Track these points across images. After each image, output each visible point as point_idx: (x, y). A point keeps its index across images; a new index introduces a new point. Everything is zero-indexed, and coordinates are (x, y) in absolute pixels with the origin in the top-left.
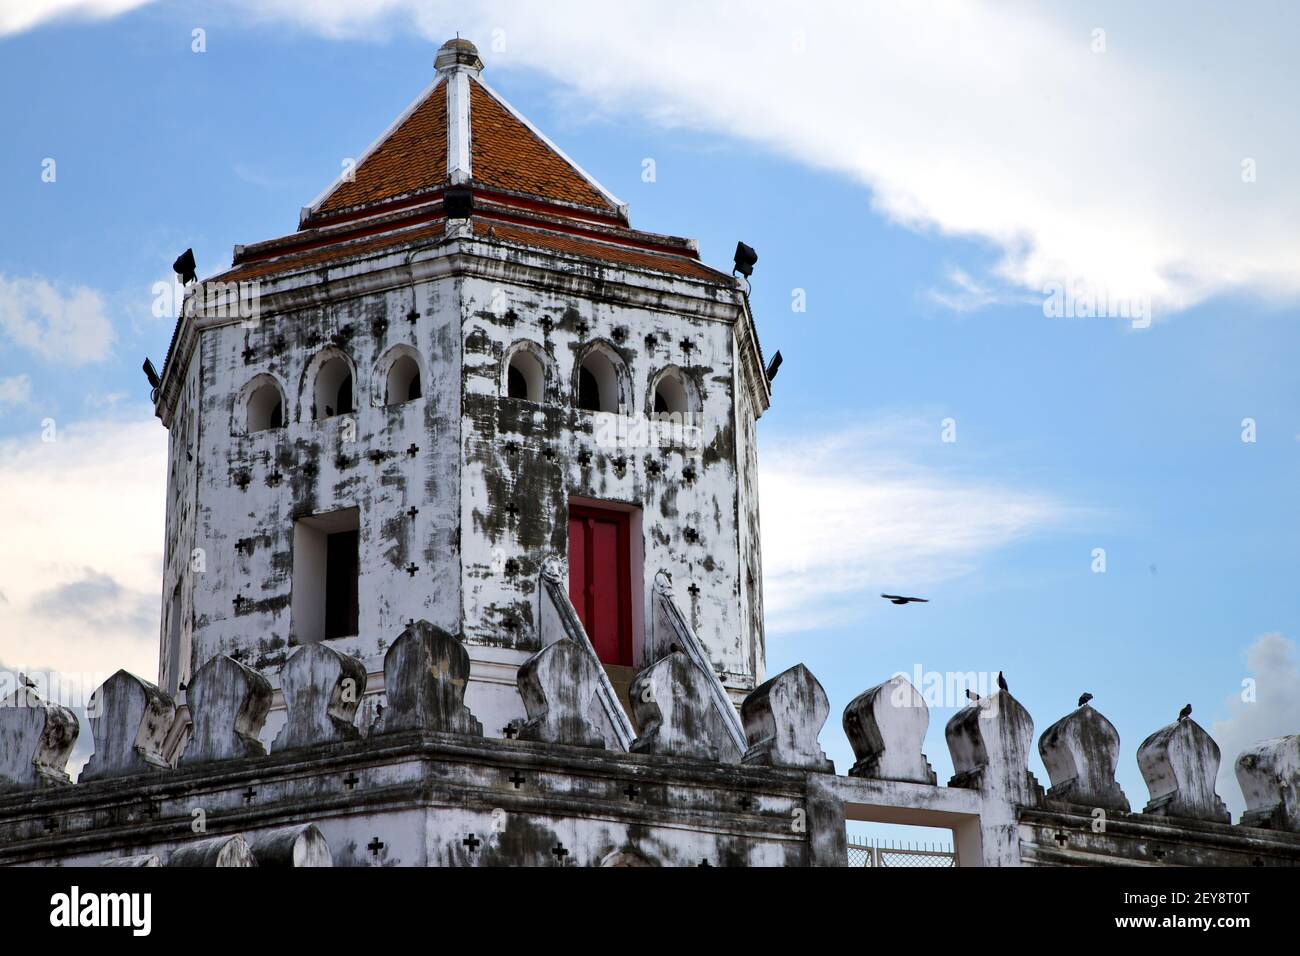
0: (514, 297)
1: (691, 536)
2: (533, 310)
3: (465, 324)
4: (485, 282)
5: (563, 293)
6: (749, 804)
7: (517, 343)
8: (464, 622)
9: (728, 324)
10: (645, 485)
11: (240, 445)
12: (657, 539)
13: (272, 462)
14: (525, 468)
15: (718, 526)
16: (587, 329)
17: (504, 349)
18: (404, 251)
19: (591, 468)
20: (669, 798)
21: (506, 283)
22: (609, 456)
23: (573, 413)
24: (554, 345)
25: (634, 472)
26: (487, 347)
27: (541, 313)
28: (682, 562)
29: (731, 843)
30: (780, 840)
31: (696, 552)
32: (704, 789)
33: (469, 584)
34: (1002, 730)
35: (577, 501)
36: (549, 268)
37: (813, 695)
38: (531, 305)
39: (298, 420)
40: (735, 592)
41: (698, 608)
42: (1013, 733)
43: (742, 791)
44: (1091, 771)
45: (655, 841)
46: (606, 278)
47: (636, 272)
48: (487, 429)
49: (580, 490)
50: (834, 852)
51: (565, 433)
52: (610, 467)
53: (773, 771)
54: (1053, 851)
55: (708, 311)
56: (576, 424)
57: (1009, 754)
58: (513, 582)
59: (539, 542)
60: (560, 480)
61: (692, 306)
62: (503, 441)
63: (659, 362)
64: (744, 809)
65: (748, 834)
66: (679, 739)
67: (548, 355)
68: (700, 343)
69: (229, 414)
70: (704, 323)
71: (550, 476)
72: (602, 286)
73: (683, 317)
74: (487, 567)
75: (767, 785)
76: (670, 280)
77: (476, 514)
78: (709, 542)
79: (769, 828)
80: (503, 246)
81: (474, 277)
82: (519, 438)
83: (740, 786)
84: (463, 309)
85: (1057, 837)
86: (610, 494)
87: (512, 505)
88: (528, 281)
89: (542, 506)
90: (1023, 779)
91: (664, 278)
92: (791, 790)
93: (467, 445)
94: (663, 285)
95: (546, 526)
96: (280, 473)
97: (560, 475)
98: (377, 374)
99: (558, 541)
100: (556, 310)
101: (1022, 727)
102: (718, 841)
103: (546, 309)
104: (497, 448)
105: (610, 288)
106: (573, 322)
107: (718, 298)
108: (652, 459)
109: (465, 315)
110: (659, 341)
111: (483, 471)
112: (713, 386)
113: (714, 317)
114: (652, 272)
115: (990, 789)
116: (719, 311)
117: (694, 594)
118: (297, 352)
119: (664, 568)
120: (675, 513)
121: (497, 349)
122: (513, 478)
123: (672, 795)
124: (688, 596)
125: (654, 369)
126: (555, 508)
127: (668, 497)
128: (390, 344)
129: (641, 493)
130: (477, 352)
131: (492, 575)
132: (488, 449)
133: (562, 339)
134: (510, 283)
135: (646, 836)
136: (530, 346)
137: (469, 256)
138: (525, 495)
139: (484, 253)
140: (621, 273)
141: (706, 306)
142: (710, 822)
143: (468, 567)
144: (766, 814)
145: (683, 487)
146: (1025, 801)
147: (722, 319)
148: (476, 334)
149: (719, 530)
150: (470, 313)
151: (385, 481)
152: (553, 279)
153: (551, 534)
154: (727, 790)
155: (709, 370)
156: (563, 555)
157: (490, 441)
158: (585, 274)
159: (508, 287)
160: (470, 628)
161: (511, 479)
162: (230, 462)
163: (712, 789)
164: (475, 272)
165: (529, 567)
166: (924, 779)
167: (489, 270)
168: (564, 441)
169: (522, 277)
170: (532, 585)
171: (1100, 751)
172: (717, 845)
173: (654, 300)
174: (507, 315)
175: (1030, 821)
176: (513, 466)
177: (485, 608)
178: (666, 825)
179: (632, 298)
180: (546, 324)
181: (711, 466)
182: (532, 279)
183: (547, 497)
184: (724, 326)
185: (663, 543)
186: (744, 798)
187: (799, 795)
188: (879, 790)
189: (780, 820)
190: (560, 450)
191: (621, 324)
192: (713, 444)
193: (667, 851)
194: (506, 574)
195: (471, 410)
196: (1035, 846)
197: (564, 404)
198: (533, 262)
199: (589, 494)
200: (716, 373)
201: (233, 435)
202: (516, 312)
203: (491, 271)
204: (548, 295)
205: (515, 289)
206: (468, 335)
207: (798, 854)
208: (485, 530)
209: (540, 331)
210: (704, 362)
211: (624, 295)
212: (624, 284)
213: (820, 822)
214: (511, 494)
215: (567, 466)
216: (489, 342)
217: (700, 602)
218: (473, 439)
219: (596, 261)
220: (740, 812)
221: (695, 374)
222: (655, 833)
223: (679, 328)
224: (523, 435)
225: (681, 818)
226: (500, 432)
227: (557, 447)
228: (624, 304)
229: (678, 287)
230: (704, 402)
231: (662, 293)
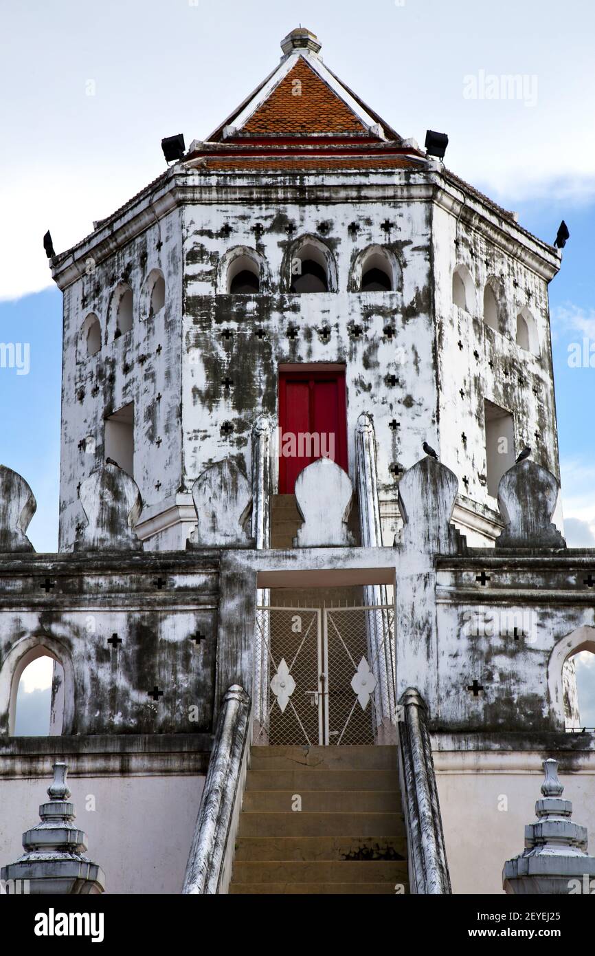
0: (229, 214)
1: (392, 381)
2: (246, 222)
3: (186, 241)
4: (204, 206)
5: (272, 203)
6: (165, 583)
7: (232, 250)
8: (185, 477)
9: (426, 202)
10: (348, 346)
11: (80, 370)
12: (360, 388)
13: (94, 379)
14: (239, 348)
15: (418, 369)
16: (295, 229)
17: (220, 257)
18: (148, 196)
19: (298, 340)
20: (85, 587)
21: (222, 204)
22: (315, 328)
23: (282, 298)
24: (264, 246)
25: (338, 337)
26: (205, 257)
27: (253, 223)
28: (383, 403)
29: (143, 618)
30: (190, 610)
31: (397, 393)
32: (120, 575)
33: (189, 446)
34: (424, 491)
35: (287, 368)
36: (255, 184)
37: (237, 484)
38: (244, 218)
39: (106, 344)
40: (433, 422)
41: (399, 439)
42: (435, 493)
43: (157, 573)
44: (524, 517)
45: (65, 624)
46: (306, 183)
47: (334, 174)
48: (205, 322)
49: (288, 359)
50: (241, 615)
51: (275, 316)
52: (316, 336)
53: (190, 553)
54: (472, 591)
55: (405, 193)
56: (285, 306)
57: (430, 511)
58: (228, 440)
59: (252, 405)
60: (270, 353)
61: (390, 193)
62: (219, 330)
63: (361, 243)
64: (160, 588)
65: (158, 608)
66: (102, 536)
67: (260, 255)
68: (400, 222)
69: (75, 349)
70: (404, 205)
71: (261, 351)
72: (305, 191)
73: (384, 203)
74: (205, 431)
75: (180, 565)
76: (366, 175)
77: (195, 391)
78: (408, 384)
79: (179, 601)
80: (213, 175)
81: (194, 204)
82: (233, 325)
83: (155, 569)
84: (184, 231)
85: (478, 579)
86: (316, 358)
87: (227, 379)
88: (240, 199)
89: (254, 376)
90: (443, 532)
91: (360, 174)
92: (204, 566)
93: (187, 337)
94: (361, 180)
95: (257, 391)
96: (98, 386)
97: (271, 349)
98: (144, 296)
99: (268, 403)
100: (266, 218)
101: (445, 486)
102: (129, 617)
103: (258, 218)
104: (213, 336)
105: (313, 191)
106: (282, 224)
107: (412, 181)
108: (355, 324)
109: (185, 235)
110: (361, 227)
111: (202, 356)
112: (413, 255)
113: (413, 198)
114: (349, 171)
115: (408, 543)
116: (415, 192)
117: (395, 428)
118: (105, 292)
119: (366, 410)
120: (377, 364)
121: (214, 257)
122: (228, 357)
123: (88, 583)
124: (389, 431)
125: (357, 250)
126: (266, 376)
127: (370, 353)
128: (149, 270)
129: (345, 353)
130: (196, 262)
131: (209, 436)
132: (206, 338)
133: (271, 241)
134: (225, 204)
135: (58, 620)
136: (244, 250)
137: (184, 188)
138: (239, 370)
139: (197, 183)
140: (321, 177)
141: (402, 190)
142: (120, 602)
143: (188, 433)
144: (180, 589)
145: (384, 342)
146: (445, 550)
147: (420, 198)
148: (195, 249)
149: (418, 373)
150: (190, 233)
151: (146, 377)
152: (261, 193)
153: (262, 398)
154: (142, 574)
155: (409, 243)
156: (273, 412)
157: (207, 332)
158: (287, 184)
159: (223, 207)
160: (190, 480)
161: (226, 359)
162: (76, 384)
163: (128, 574)
164: (193, 200)
165: (242, 426)
166: (344, 543)
167: (204, 196)
168: (274, 321)
169: (233, 196)
170: (246, 441)
171: (536, 498)
172: (128, 620)
173: (354, 194)
174: (222, 229)
175: (448, 567)
176: (228, 348)
177: (203, 463)
178: (77, 609)
179: (333, 195)
180: (258, 230)
181: (411, 321)
182: (243, 196)
183: (258, 369)
184: (423, 204)
185: (365, 390)
186: (160, 579)
187: (213, 571)
188: (294, 557)
189: (192, 593)
190: (270, 329)
191: (326, 219)
192: (412, 303)
193: (78, 630)
194: (222, 434)
195: (191, 310)
196: (452, 589)
197: (274, 292)
198: (240, 182)
199: (297, 360)
200: (415, 244)
201: (77, 364)
202: (230, 225)
203: (206, 196)
204: (259, 207)
205: (229, 207)
206: (188, 250)
207: (210, 620)
208: (203, 402)
209: (252, 237)
210: (402, 236)
211: (326, 194)
212: (323, 186)
213: (230, 590)
214: (227, 371)
215: (277, 341)
216: (207, 253)
217: (400, 434)
218: (193, 332)
219: (296, 171)
220: (155, 591)
221: (395, 248)
222: (67, 617)
223: (378, 212)
224: (237, 322)
225: (92, 602)
226: (217, 322)
227: (268, 327)
228: (328, 202)
229: (373, 179)
230: (404, 270)
231: (360, 187)
